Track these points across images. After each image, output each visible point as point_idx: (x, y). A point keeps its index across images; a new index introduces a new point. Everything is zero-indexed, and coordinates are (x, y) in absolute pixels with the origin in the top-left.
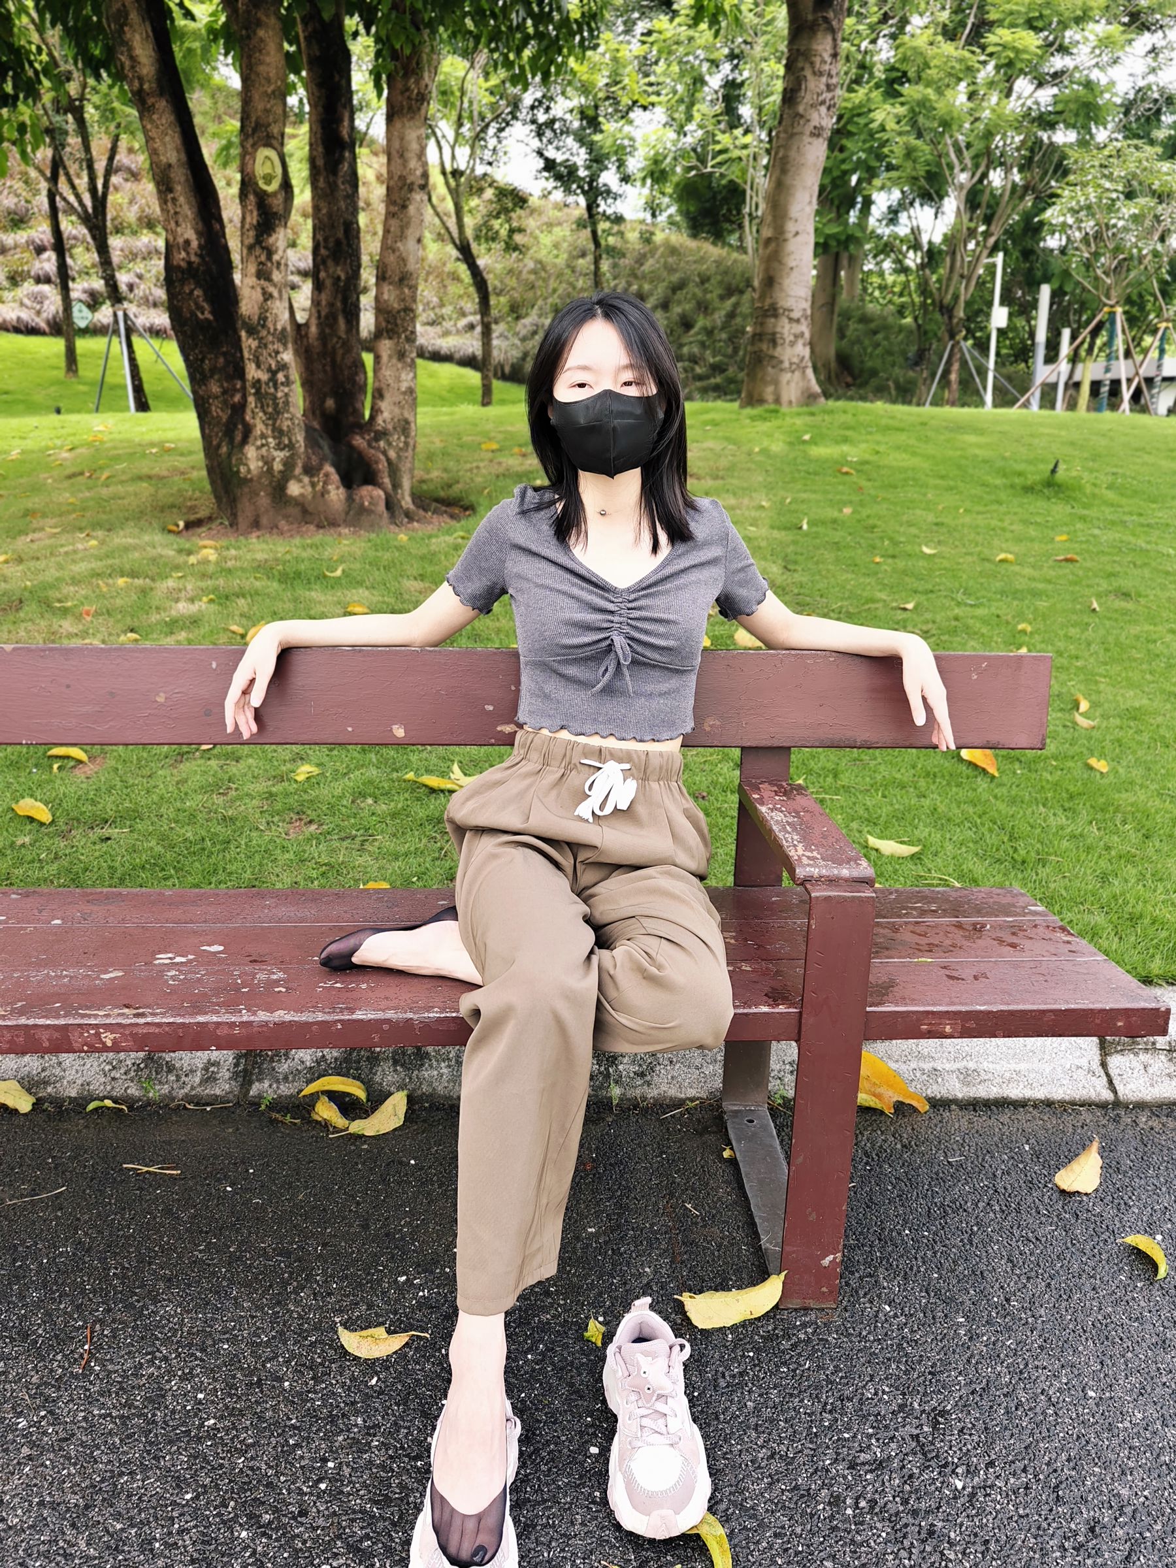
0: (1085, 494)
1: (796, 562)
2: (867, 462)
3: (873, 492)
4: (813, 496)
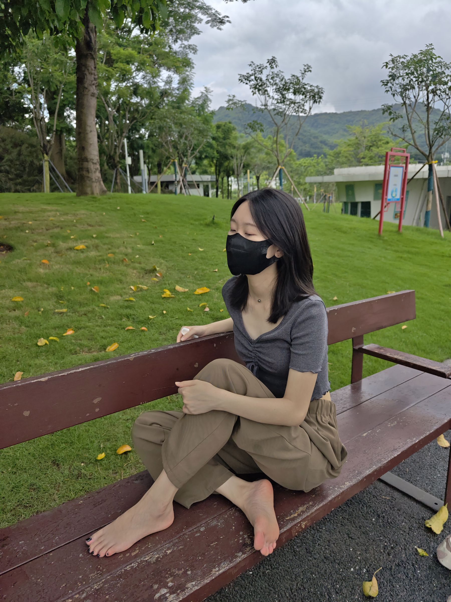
1: (165, 258)
2: (148, 218)
4: (143, 231)
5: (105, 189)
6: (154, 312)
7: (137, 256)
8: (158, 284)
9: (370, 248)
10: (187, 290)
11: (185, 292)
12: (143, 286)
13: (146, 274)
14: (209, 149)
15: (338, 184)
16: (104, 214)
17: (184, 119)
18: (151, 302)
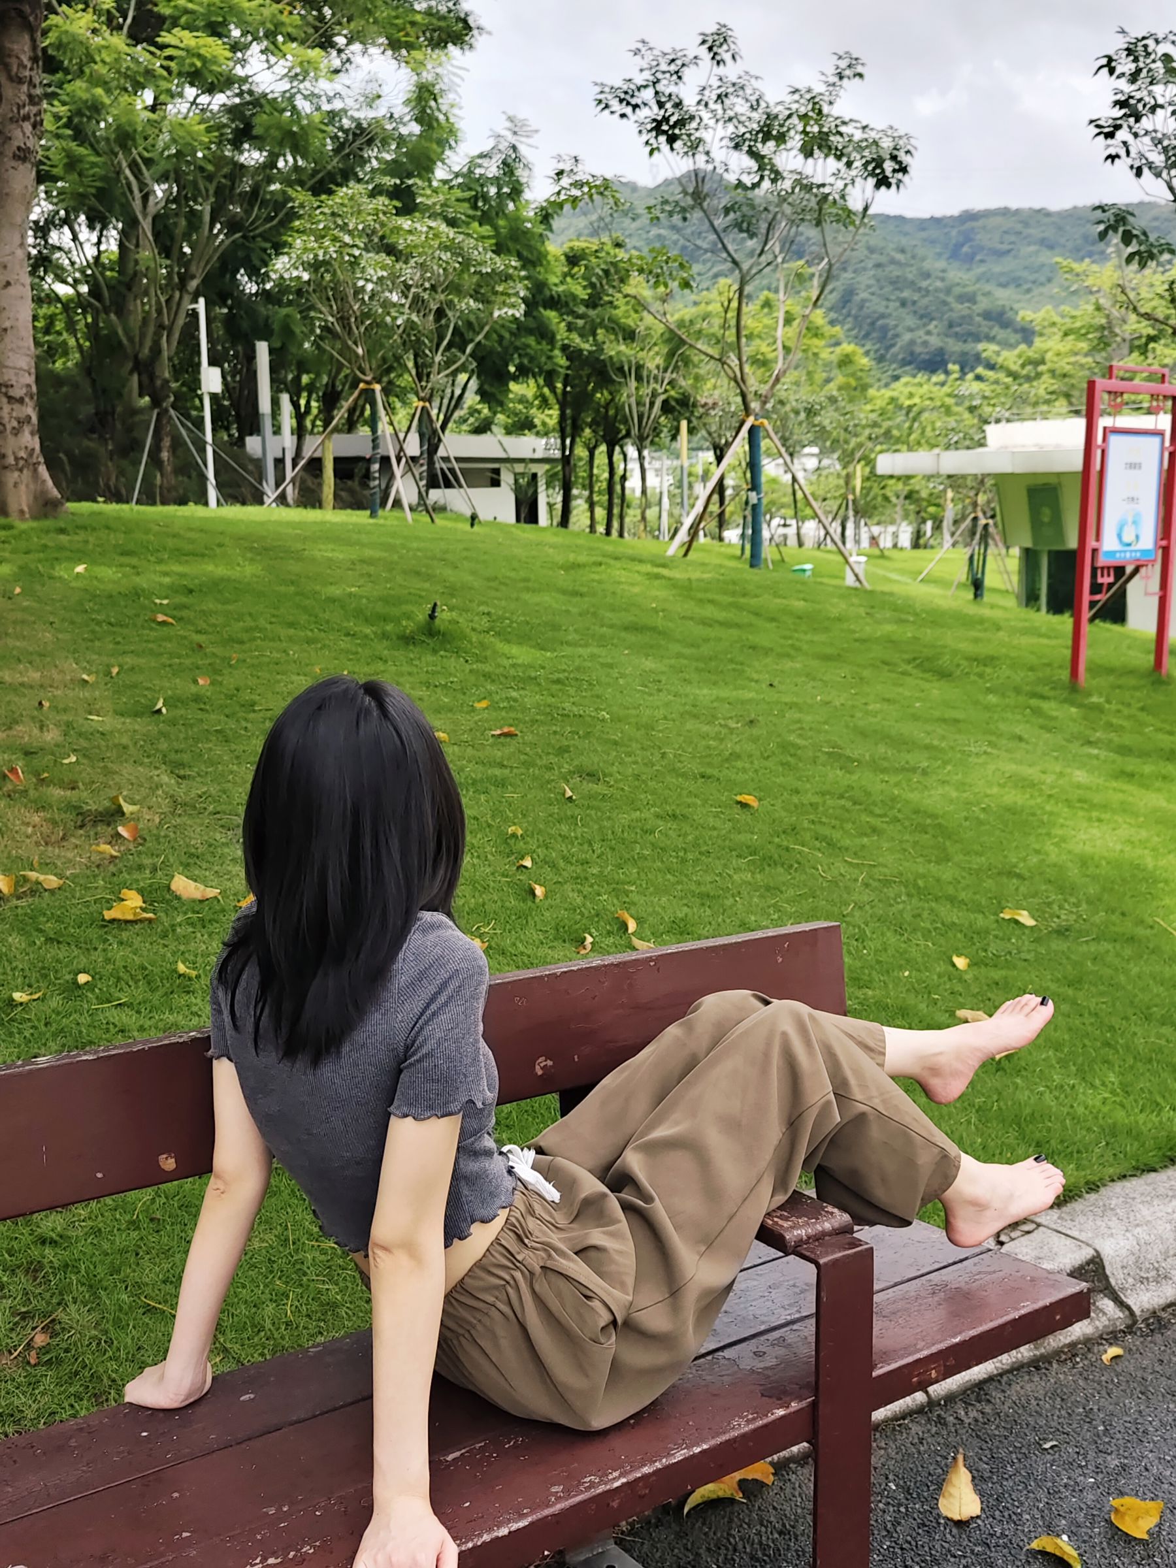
0: (470, 642)
1: (182, 765)
2: (184, 607)
3: (219, 651)
4: (141, 661)
5: (55, 493)
6: (45, 976)
7: (73, 759)
8: (112, 868)
9: (1020, 739)
10: (212, 892)
11: (201, 901)
12: (42, 878)
13: (81, 827)
14: (531, 341)
15: (1002, 482)
16: (18, 590)
17: (410, 232)
18: (49, 940)
